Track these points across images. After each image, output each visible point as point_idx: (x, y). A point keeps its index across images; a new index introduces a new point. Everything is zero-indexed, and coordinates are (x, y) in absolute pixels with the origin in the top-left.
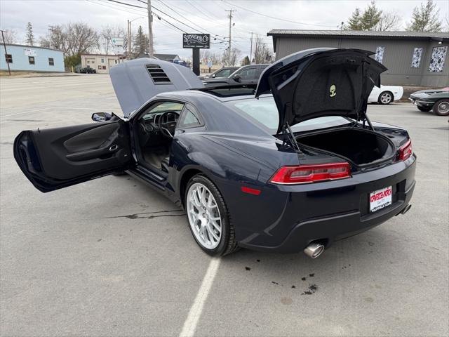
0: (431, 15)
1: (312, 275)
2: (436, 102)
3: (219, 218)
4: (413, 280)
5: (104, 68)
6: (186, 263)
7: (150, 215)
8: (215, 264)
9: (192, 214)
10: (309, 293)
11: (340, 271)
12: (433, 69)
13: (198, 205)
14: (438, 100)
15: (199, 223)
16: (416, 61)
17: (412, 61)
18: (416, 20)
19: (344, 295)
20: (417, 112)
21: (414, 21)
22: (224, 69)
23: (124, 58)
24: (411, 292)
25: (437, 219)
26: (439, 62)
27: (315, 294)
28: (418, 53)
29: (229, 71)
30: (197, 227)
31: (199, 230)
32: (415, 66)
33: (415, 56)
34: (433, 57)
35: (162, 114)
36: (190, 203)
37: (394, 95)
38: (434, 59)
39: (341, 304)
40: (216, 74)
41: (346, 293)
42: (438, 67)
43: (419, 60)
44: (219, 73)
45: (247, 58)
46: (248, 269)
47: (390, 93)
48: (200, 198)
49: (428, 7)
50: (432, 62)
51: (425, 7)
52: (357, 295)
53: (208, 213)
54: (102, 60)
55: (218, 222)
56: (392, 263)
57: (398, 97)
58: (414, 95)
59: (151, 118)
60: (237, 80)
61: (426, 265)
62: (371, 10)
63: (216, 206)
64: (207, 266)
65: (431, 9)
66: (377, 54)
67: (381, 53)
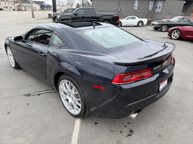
1: (129, 123)
2: (161, 26)
3: (80, 99)
4: (176, 121)
5: (7, 7)
6: (61, 124)
7: (38, 93)
8: (78, 122)
9: (62, 95)
10: (130, 135)
11: (142, 119)
12: (157, 11)
13: (66, 91)
14: (162, 25)
15: (67, 100)
16: (150, 7)
17: (149, 7)
19: (147, 134)
20: (153, 30)
22: (69, 9)
23: (17, 3)
24: (177, 128)
25: (176, 84)
26: (160, 8)
27: (133, 135)
28: (152, 4)
29: (71, 10)
30: (66, 102)
31: (67, 104)
32: (150, 10)
33: (150, 5)
34: (157, 6)
35: (40, 35)
36: (61, 89)
37: (144, 22)
38: (158, 7)
39: (147, 140)
40: (65, 11)
41: (148, 133)
42: (159, 10)
43: (152, 7)
44: (66, 11)
45: (78, 4)
46: (96, 123)
47: (142, 21)
48: (67, 87)
50: (157, 8)
52: (153, 133)
53: (72, 95)
54: (5, 3)
55: (79, 102)
56: (164, 111)
57: (145, 23)
58: (152, 23)
59: (33, 38)
60: (76, 15)
61: (179, 111)
63: (77, 93)
64: (74, 124)
66: (135, 4)
67: (137, 3)
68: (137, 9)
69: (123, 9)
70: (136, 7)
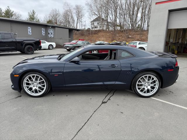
0: (35, 16)
3: (156, 83)
12: (50, 36)
16: (43, 33)
18: (30, 17)
21: (29, 17)
26: (52, 34)
28: (44, 30)
32: (44, 35)
34: (49, 32)
47: (52, 45)
49: (33, 12)
50: (49, 34)
51: (32, 12)
62: (8, 10)
63: (155, 80)
65: (35, 14)
66: (28, 30)
67: (30, 29)
68: (31, 34)
69: (16, 34)
70: (30, 32)
